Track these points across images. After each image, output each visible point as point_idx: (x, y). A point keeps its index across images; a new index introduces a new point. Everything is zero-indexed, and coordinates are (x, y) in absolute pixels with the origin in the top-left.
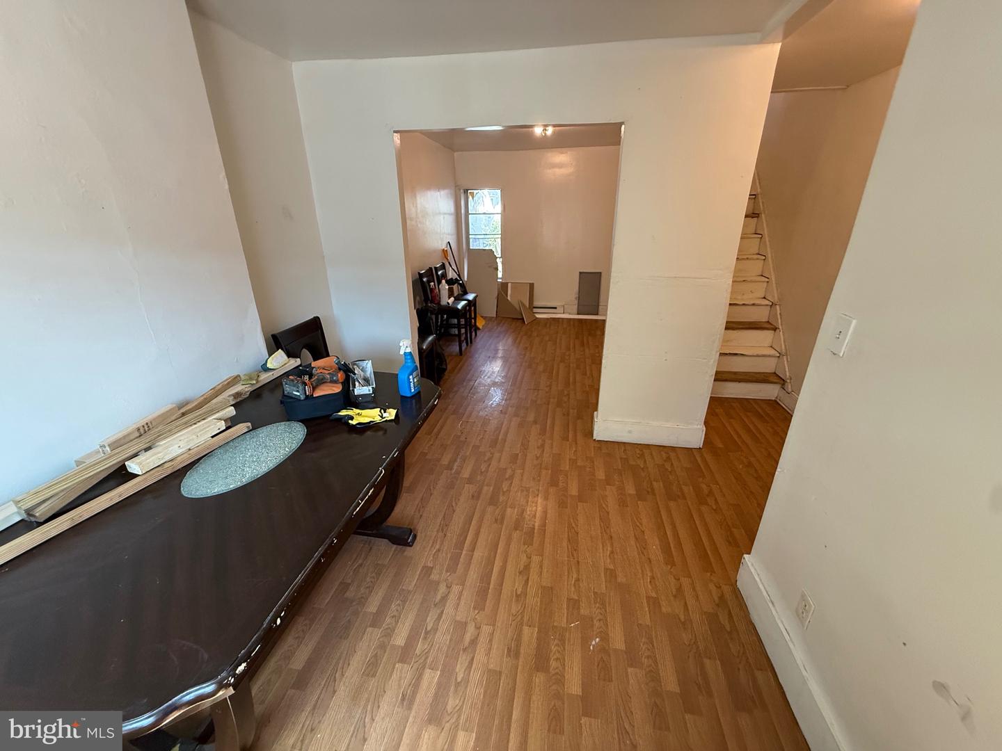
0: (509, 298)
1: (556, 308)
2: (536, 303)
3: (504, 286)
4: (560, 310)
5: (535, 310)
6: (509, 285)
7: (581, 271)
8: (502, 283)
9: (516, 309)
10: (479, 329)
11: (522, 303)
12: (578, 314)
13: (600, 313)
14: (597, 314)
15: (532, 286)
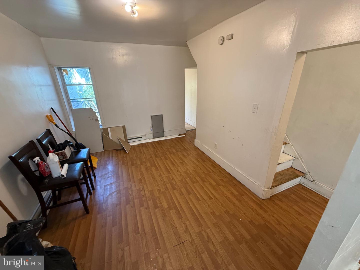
0: (110, 137)
1: (141, 137)
2: (129, 137)
3: (105, 131)
4: (144, 138)
5: (129, 141)
6: (109, 129)
7: (152, 115)
8: (103, 129)
9: (116, 143)
10: (95, 168)
11: (119, 138)
12: (154, 138)
13: (165, 135)
14: (164, 136)
15: (124, 127)
